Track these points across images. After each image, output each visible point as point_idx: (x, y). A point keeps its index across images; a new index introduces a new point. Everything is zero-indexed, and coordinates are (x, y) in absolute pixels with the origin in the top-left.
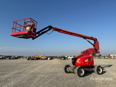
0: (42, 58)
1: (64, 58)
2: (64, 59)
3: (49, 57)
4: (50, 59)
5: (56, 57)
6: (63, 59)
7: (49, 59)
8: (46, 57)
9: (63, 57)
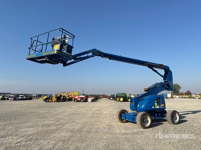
0: (76, 98)
1: (124, 98)
2: (124, 101)
3: (91, 96)
4: (93, 101)
5: (105, 96)
6: (122, 99)
7: (90, 100)
8: (84, 95)
9: (122, 97)
